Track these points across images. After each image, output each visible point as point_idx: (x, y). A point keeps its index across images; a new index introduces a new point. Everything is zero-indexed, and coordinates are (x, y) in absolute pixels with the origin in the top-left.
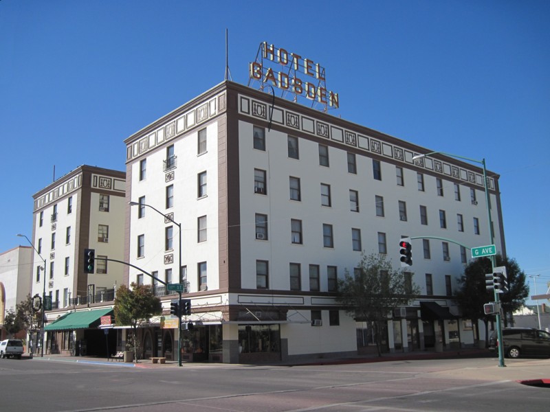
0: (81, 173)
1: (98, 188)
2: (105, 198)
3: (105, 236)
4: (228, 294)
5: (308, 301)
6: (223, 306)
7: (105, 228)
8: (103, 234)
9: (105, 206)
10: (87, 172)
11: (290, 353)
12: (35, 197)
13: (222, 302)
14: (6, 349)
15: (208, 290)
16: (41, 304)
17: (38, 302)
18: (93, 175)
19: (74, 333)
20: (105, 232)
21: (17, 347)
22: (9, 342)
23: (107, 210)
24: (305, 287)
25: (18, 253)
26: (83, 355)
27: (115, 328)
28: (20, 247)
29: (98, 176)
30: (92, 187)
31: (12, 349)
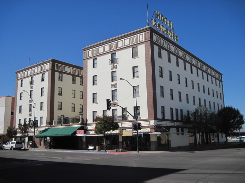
0: (51, 62)
1: (58, 70)
2: (61, 75)
3: (61, 92)
4: (154, 121)
5: (176, 124)
6: (151, 126)
7: (61, 89)
8: (60, 92)
9: (61, 79)
10: (54, 62)
11: (172, 146)
12: (17, 72)
13: (150, 124)
14: (15, 146)
15: (141, 119)
16: (33, 124)
17: (32, 123)
18: (56, 64)
19: (48, 138)
20: (61, 91)
21: (20, 145)
22: (16, 142)
23: (62, 81)
24: (175, 118)
25: (5, 99)
26: (53, 148)
27: (87, 135)
28: (6, 96)
29: (58, 64)
30: (56, 69)
31: (18, 145)
